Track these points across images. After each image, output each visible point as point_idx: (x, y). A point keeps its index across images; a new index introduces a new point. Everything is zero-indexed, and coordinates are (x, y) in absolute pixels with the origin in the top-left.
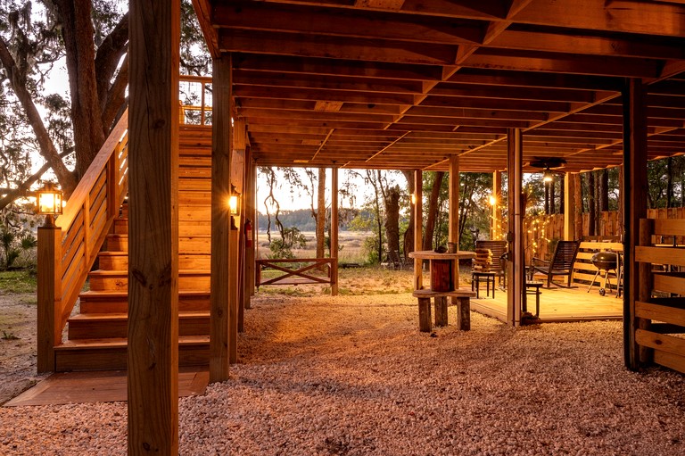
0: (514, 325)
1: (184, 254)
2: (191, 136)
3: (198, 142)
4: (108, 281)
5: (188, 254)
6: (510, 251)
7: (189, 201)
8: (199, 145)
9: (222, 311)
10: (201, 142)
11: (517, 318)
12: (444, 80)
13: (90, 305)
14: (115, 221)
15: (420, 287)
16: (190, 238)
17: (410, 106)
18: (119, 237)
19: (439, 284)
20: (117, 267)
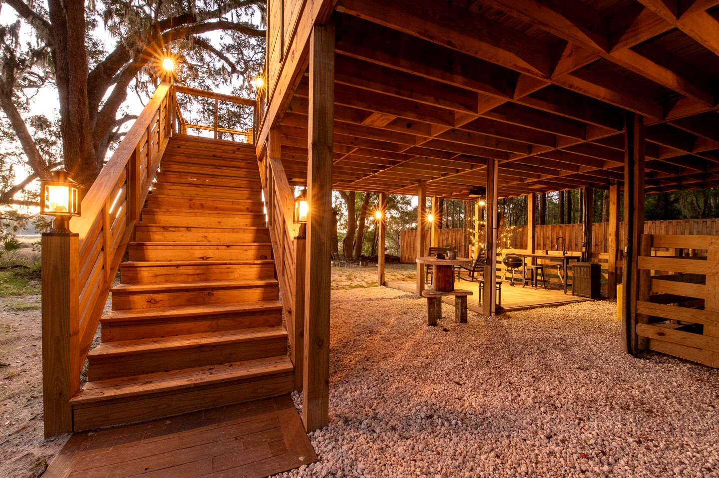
0: (491, 315)
1: (226, 264)
2: (205, 147)
3: (213, 153)
4: (136, 298)
5: (231, 264)
6: (488, 257)
7: (216, 208)
8: (215, 156)
9: (322, 341)
10: (216, 154)
11: (493, 309)
12: (515, 100)
13: (116, 331)
14: (135, 227)
15: (383, 282)
16: (228, 246)
17: (449, 128)
18: (144, 245)
19: (443, 285)
20: (145, 279)
